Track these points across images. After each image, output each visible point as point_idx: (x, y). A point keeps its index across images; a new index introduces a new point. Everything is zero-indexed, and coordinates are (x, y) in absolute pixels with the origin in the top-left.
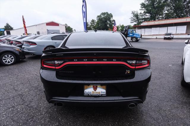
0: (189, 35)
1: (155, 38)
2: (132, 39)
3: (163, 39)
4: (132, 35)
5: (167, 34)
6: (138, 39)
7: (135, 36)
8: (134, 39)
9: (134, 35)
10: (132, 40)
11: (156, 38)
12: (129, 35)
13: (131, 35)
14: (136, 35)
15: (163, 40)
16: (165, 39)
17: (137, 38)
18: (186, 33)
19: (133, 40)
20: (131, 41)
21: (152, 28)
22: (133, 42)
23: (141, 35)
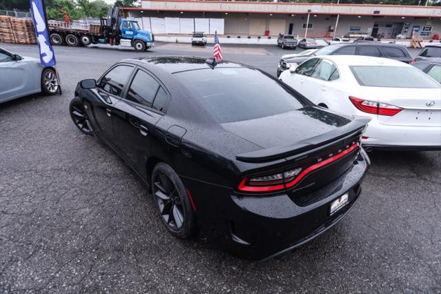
0: (229, 37)
1: (175, 41)
2: (133, 45)
3: (189, 43)
4: (131, 33)
5: (196, 35)
6: (148, 44)
7: (139, 36)
8: (139, 46)
9: (136, 33)
10: (135, 48)
11: (177, 42)
12: (124, 32)
13: (129, 35)
14: (143, 34)
15: (190, 46)
16: (194, 44)
17: (145, 43)
18: (225, 34)
19: (137, 48)
20: (133, 48)
21: (166, 18)
22: (136, 51)
23: (153, 36)
